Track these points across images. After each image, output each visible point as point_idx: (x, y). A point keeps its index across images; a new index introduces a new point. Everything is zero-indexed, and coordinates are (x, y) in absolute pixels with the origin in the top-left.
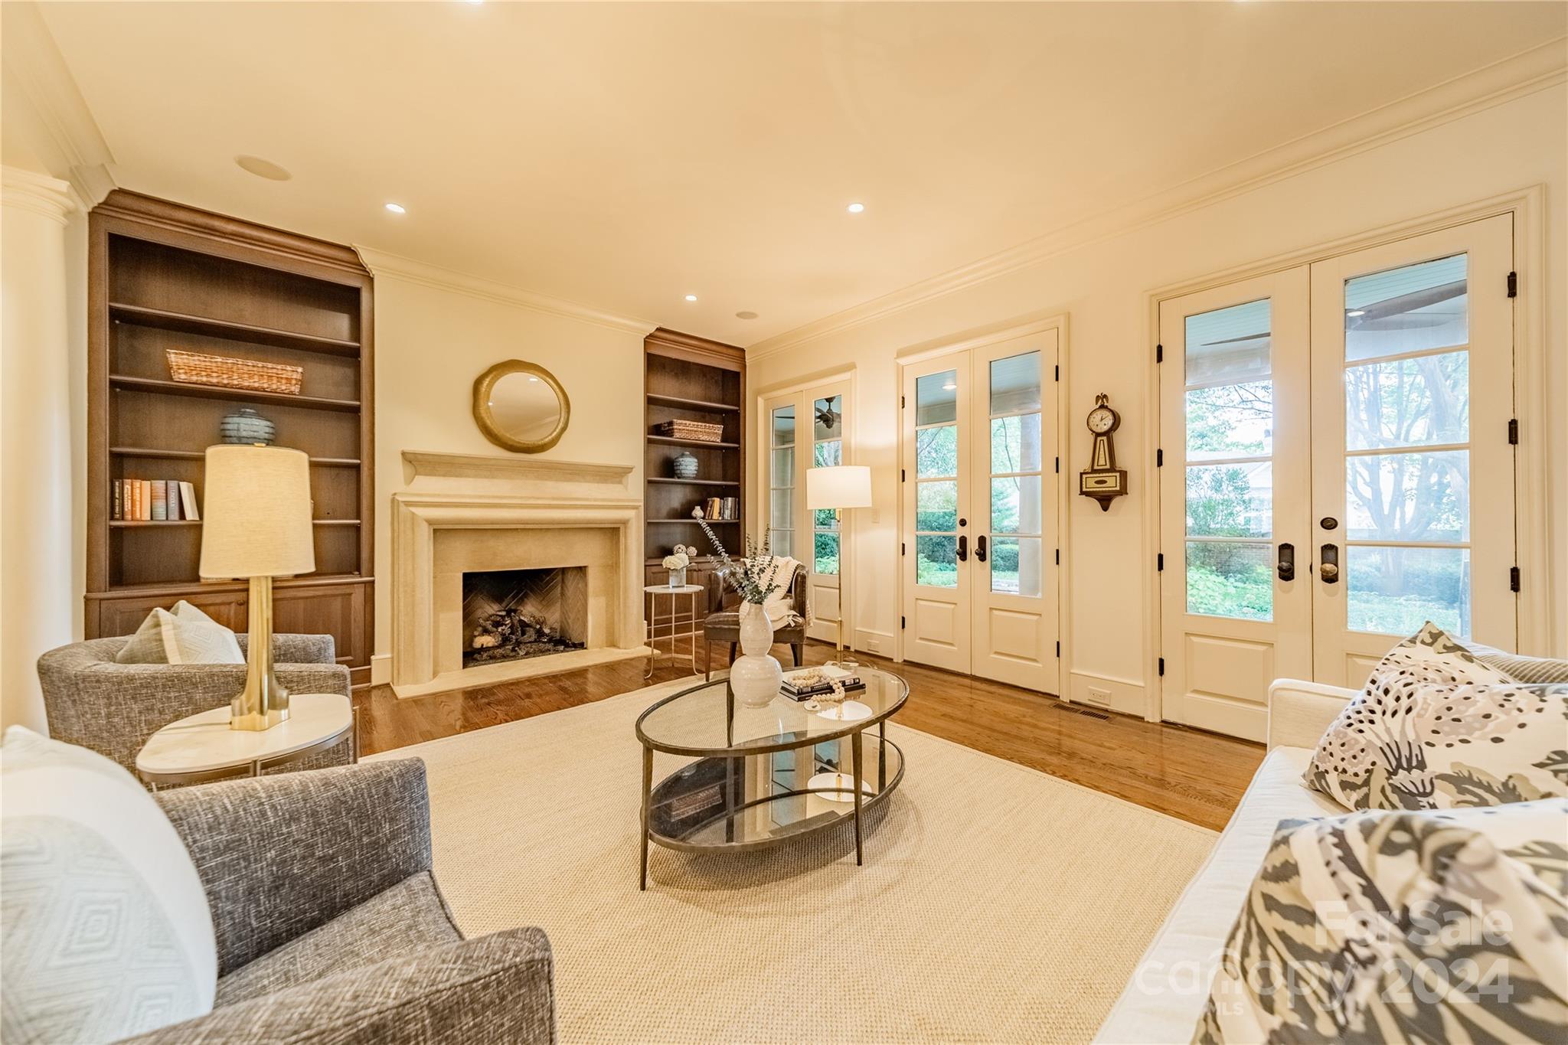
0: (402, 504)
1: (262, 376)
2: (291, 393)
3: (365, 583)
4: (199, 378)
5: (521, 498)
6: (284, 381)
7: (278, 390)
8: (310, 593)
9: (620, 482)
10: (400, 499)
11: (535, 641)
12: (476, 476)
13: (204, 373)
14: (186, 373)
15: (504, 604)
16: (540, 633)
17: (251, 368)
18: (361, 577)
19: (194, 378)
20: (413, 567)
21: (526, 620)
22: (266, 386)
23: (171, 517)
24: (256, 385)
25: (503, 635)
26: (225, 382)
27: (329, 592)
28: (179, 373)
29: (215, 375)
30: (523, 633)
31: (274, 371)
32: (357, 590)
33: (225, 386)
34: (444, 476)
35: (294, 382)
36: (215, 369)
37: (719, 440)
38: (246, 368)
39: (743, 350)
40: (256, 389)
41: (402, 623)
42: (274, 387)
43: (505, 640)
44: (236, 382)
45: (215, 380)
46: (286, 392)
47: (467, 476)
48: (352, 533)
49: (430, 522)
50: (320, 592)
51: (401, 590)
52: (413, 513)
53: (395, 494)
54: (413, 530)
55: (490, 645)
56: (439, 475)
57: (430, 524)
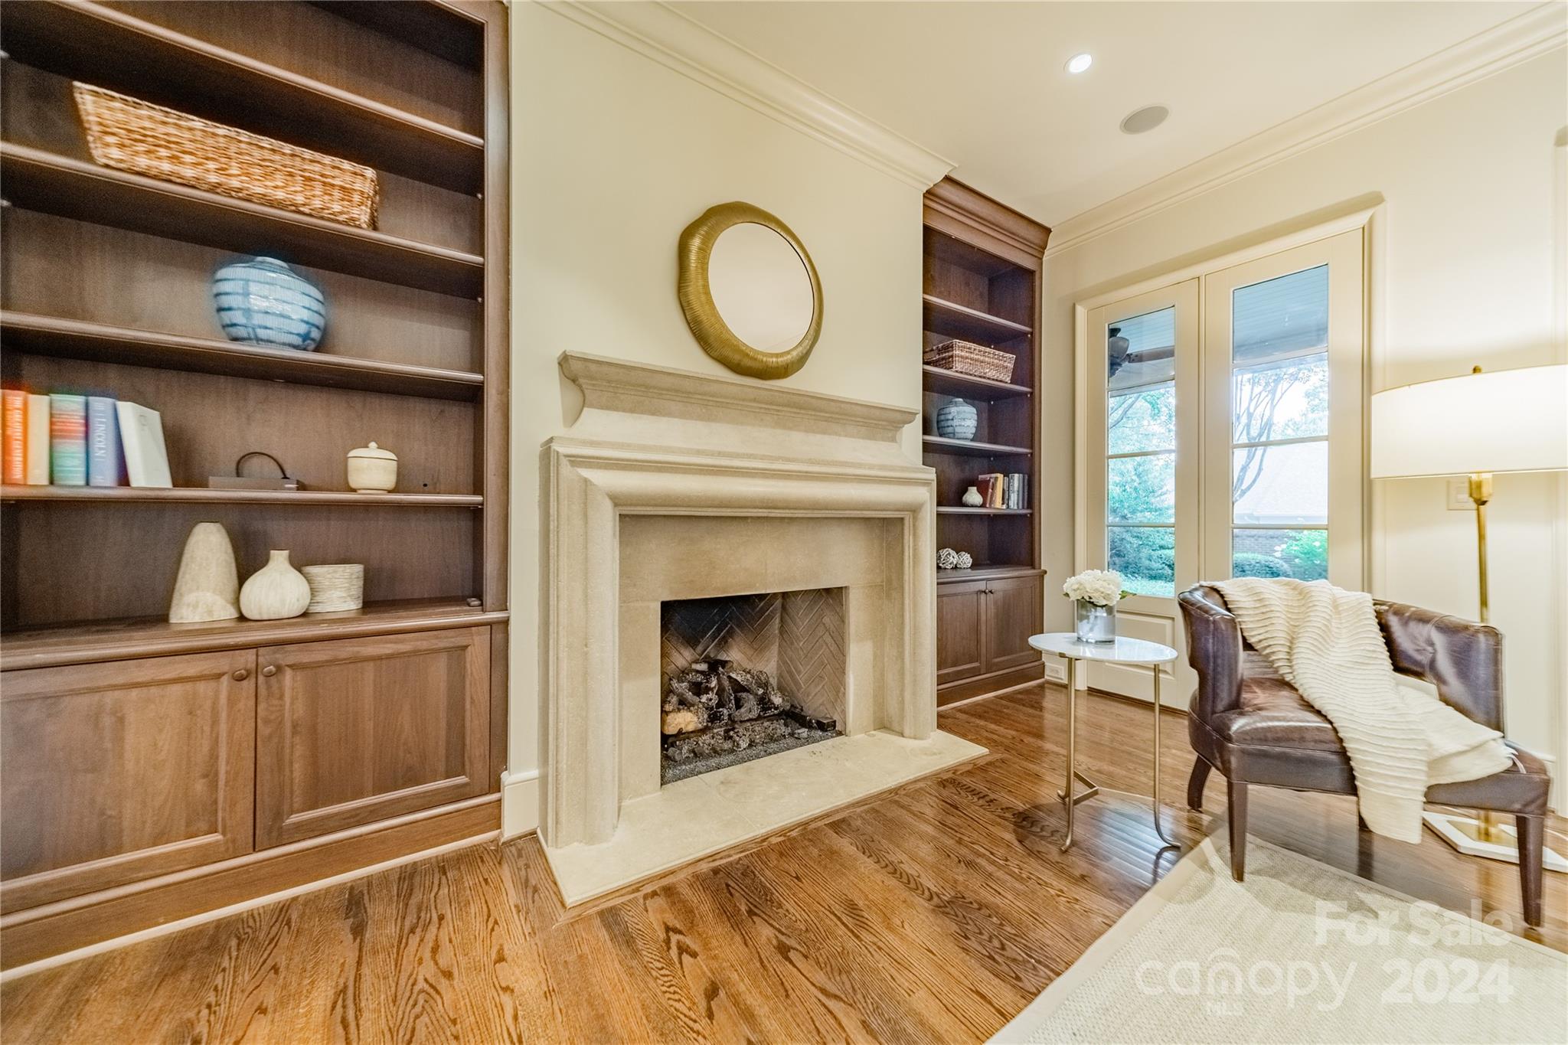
0: (564, 461)
1: (291, 175)
2: (352, 222)
3: (490, 624)
4: (155, 163)
5: (763, 458)
6: (337, 194)
7: (325, 213)
8: (386, 648)
9: (893, 440)
10: (562, 450)
11: (759, 718)
12: (682, 415)
13: (163, 152)
14: (122, 146)
15: (700, 648)
16: (764, 702)
17: (267, 155)
18: (484, 611)
19: (143, 162)
20: (586, 595)
21: (739, 679)
22: (300, 199)
23: (97, 479)
24: (280, 195)
25: (709, 708)
26: (213, 178)
27: (424, 645)
28: (108, 145)
29: (188, 158)
30: (738, 706)
31: (317, 168)
32: (477, 639)
33: (213, 188)
34: (632, 411)
35: (356, 198)
36: (189, 146)
37: (1008, 380)
38: (256, 153)
39: (1048, 231)
40: (280, 205)
41: (563, 713)
42: (317, 203)
43: (714, 718)
44: (235, 183)
45: (189, 173)
46: (341, 218)
47: (669, 414)
48: (465, 524)
49: (617, 500)
50: (406, 645)
51: (563, 641)
52: (586, 481)
53: (551, 440)
54: (585, 516)
55: (691, 728)
56: (624, 411)
57: (616, 505)
